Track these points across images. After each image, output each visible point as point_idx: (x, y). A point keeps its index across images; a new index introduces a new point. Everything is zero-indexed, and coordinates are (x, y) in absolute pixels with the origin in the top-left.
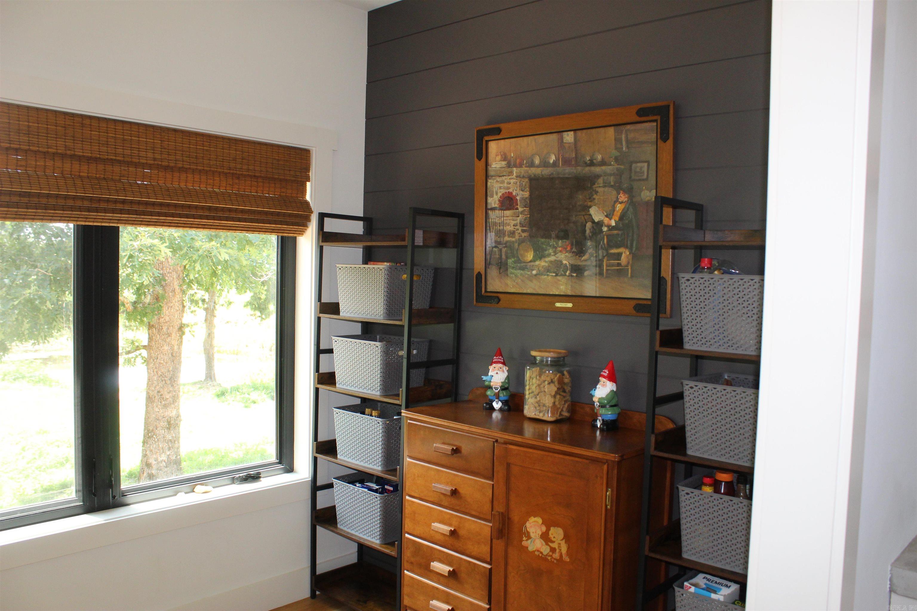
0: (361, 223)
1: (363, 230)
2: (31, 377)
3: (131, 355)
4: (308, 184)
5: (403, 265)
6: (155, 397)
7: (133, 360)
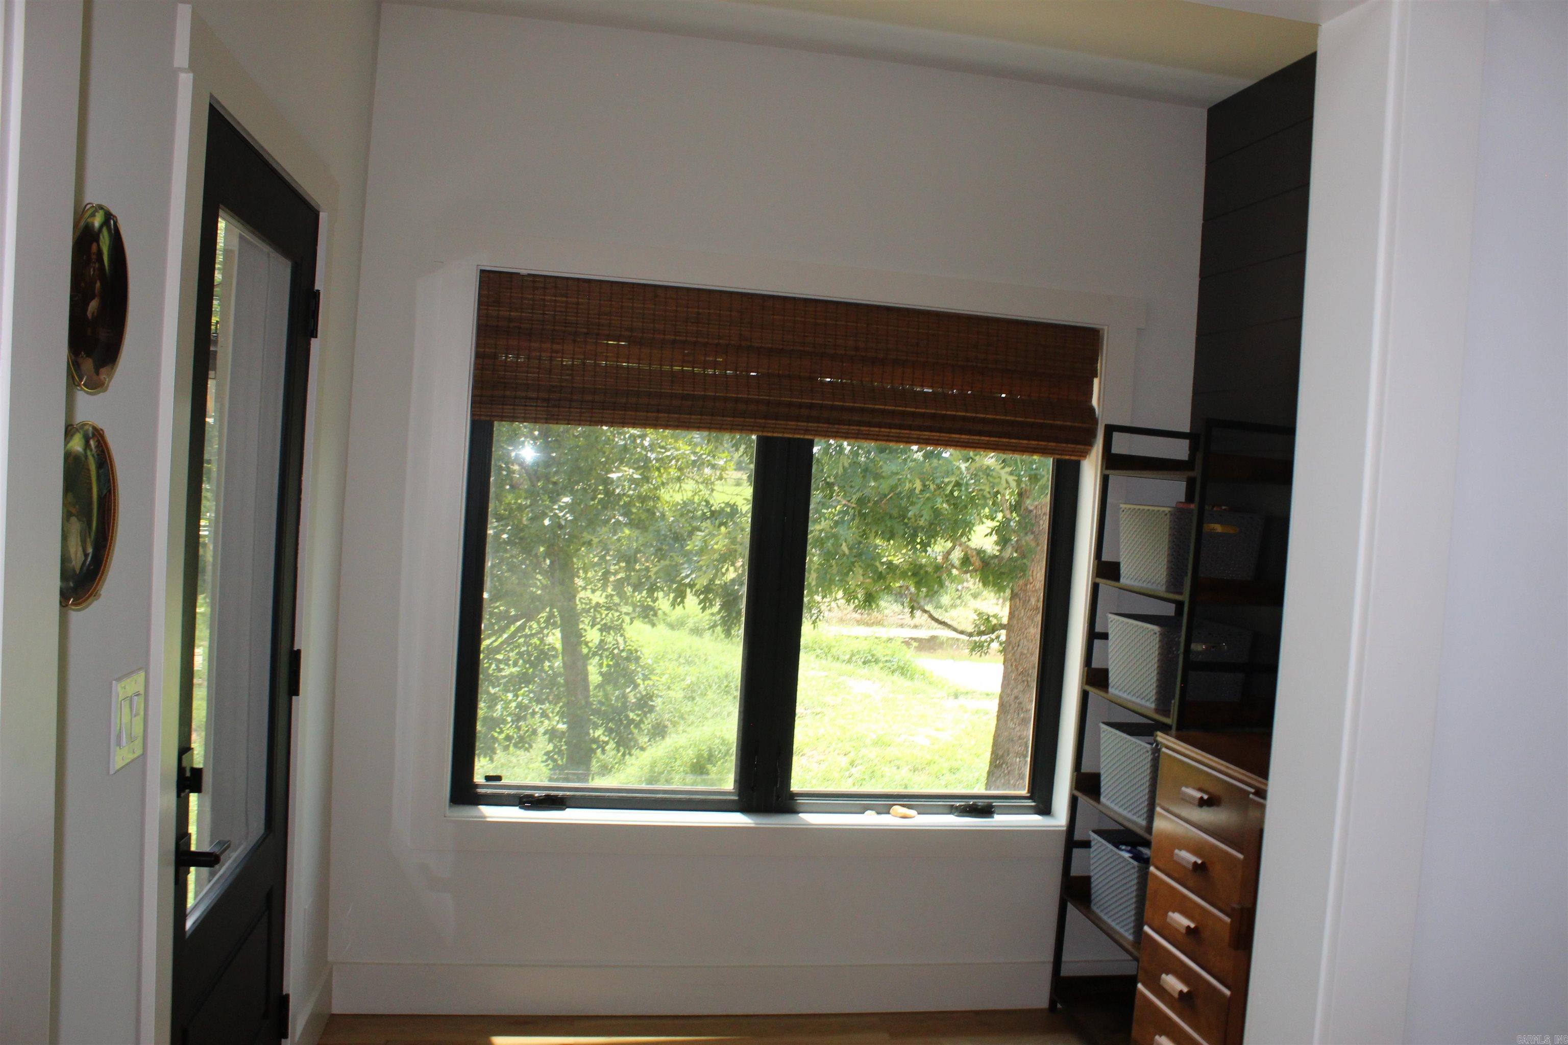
0: (1186, 443)
1: (1188, 452)
2: (886, 661)
3: (983, 638)
4: (1096, 381)
5: (1225, 510)
6: (1010, 705)
7: (986, 644)
